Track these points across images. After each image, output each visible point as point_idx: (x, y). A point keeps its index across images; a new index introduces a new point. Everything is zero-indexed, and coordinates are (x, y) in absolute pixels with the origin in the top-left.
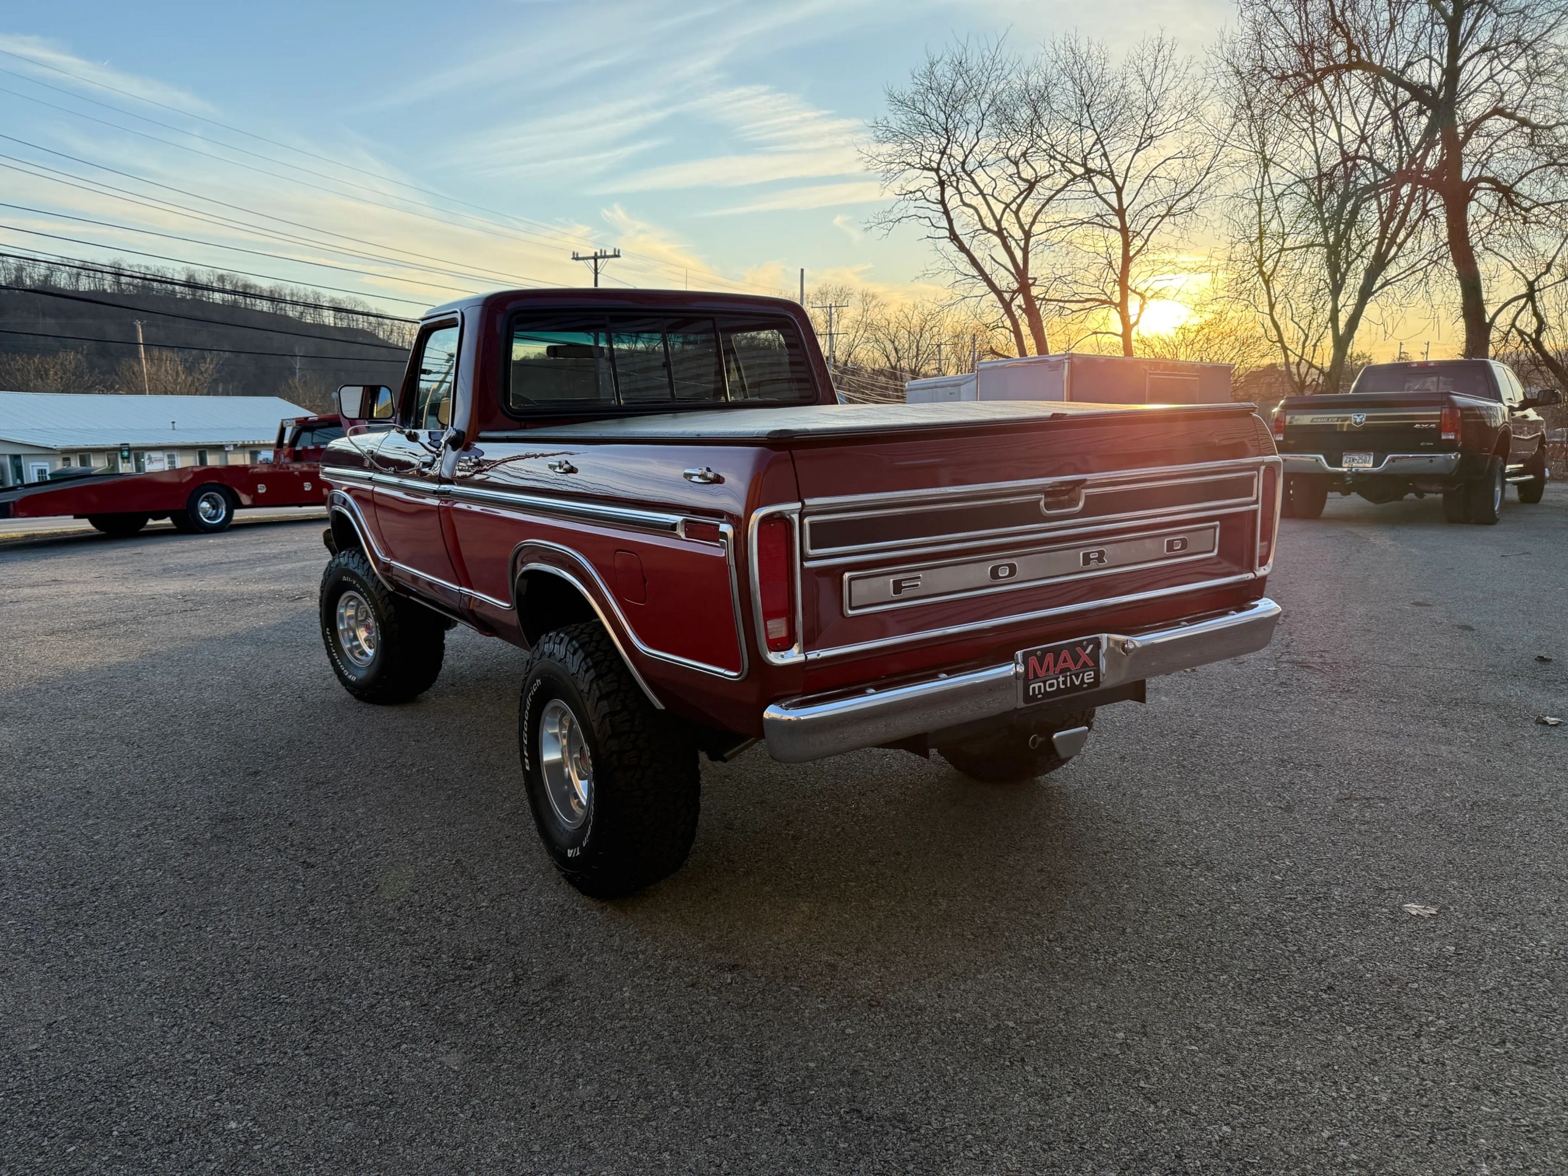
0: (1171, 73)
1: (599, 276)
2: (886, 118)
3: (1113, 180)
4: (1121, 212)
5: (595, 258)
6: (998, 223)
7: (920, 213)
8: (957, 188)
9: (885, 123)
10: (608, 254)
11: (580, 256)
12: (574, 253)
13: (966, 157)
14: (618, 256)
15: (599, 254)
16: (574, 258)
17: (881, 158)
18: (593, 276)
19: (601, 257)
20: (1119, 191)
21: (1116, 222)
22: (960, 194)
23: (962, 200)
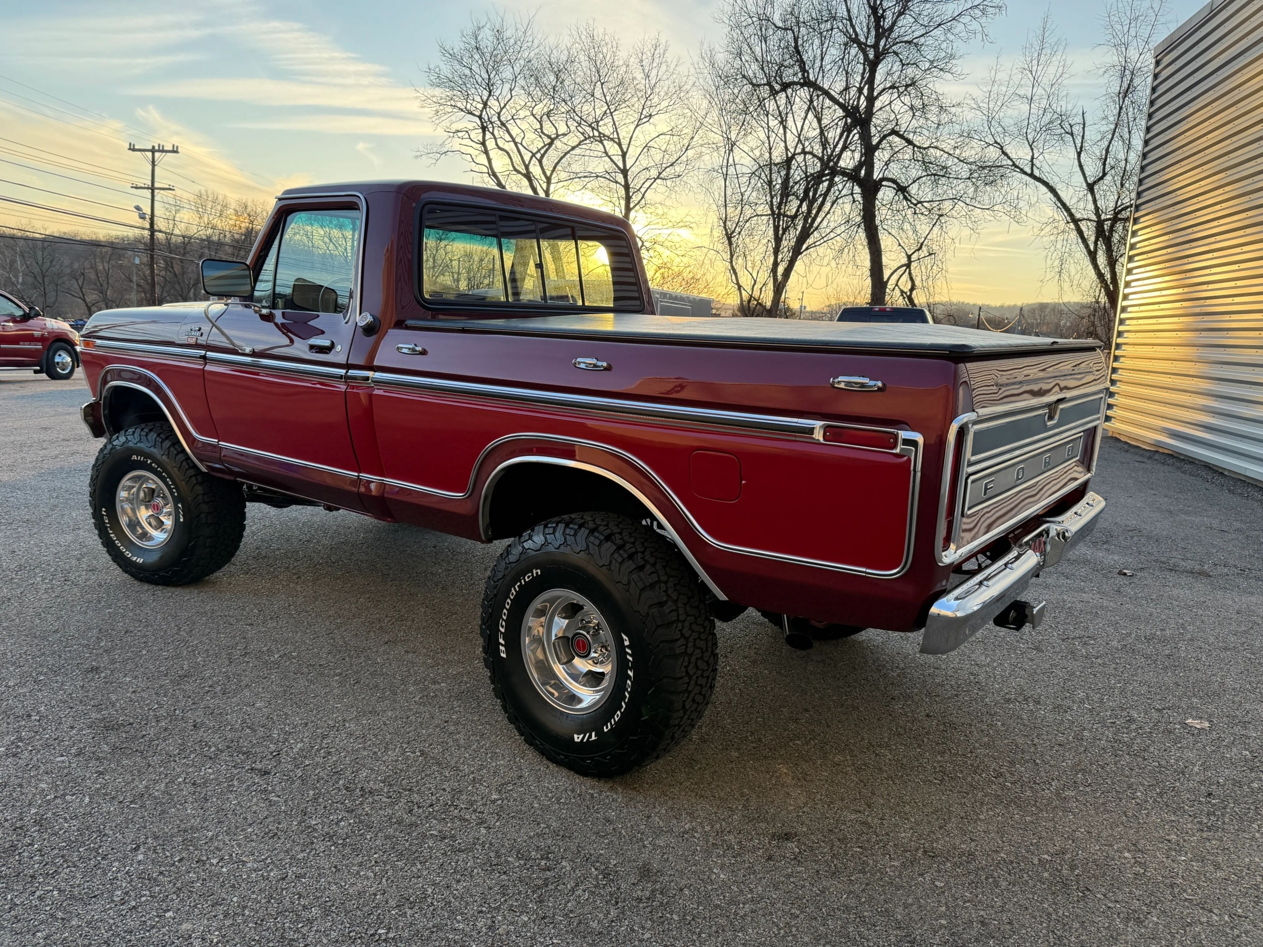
0: (664, 67)
1: (156, 168)
2: (438, 66)
3: (620, 145)
4: (625, 172)
5: (153, 151)
6: (527, 167)
7: (464, 149)
8: (493, 134)
9: (437, 70)
10: (165, 148)
11: (136, 147)
12: (130, 144)
13: (502, 109)
14: (177, 152)
15: (157, 148)
16: (130, 149)
17: (435, 99)
18: (150, 168)
19: (159, 151)
20: (624, 155)
21: (620, 178)
22: (495, 139)
23: (497, 144)
